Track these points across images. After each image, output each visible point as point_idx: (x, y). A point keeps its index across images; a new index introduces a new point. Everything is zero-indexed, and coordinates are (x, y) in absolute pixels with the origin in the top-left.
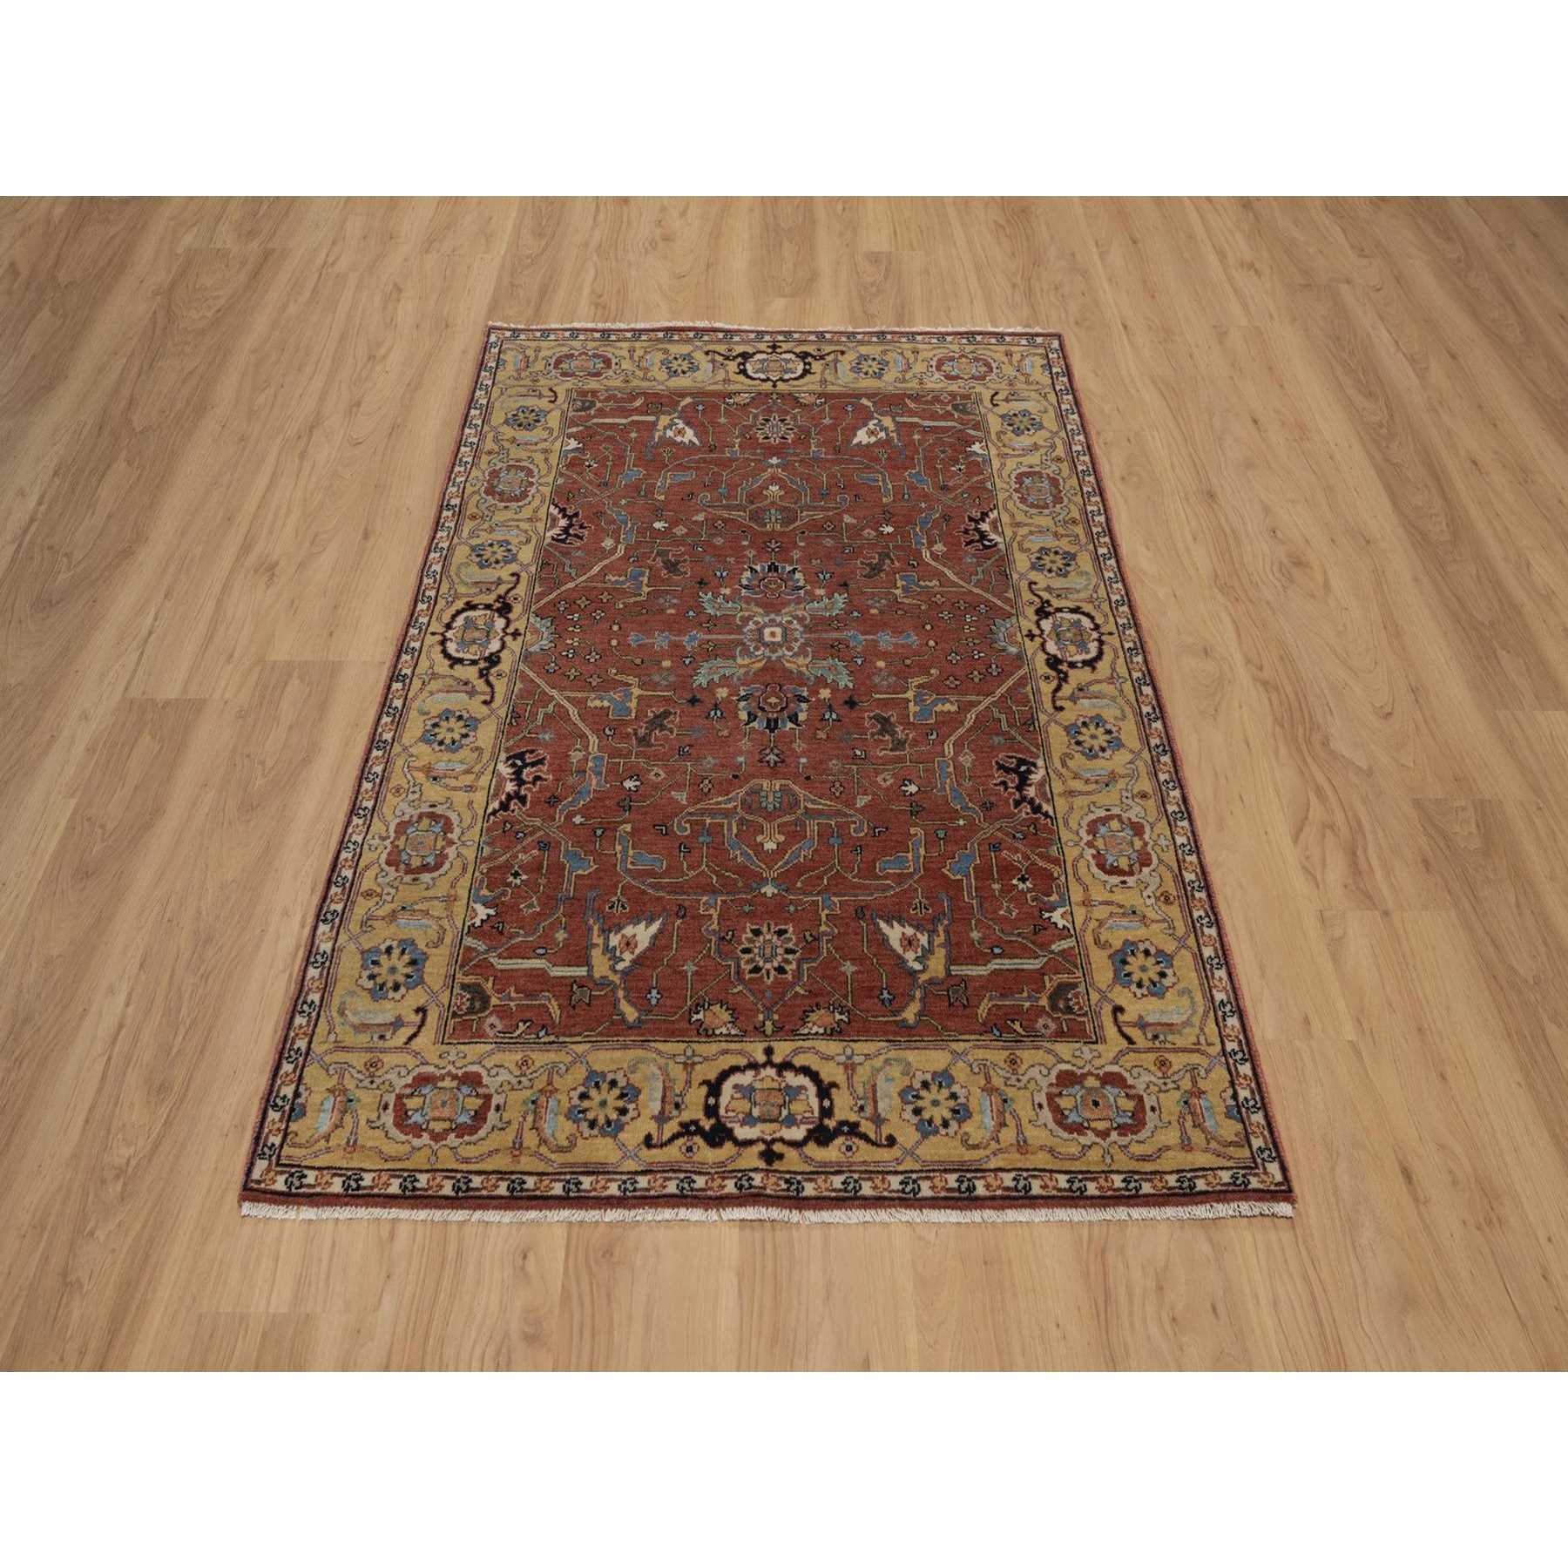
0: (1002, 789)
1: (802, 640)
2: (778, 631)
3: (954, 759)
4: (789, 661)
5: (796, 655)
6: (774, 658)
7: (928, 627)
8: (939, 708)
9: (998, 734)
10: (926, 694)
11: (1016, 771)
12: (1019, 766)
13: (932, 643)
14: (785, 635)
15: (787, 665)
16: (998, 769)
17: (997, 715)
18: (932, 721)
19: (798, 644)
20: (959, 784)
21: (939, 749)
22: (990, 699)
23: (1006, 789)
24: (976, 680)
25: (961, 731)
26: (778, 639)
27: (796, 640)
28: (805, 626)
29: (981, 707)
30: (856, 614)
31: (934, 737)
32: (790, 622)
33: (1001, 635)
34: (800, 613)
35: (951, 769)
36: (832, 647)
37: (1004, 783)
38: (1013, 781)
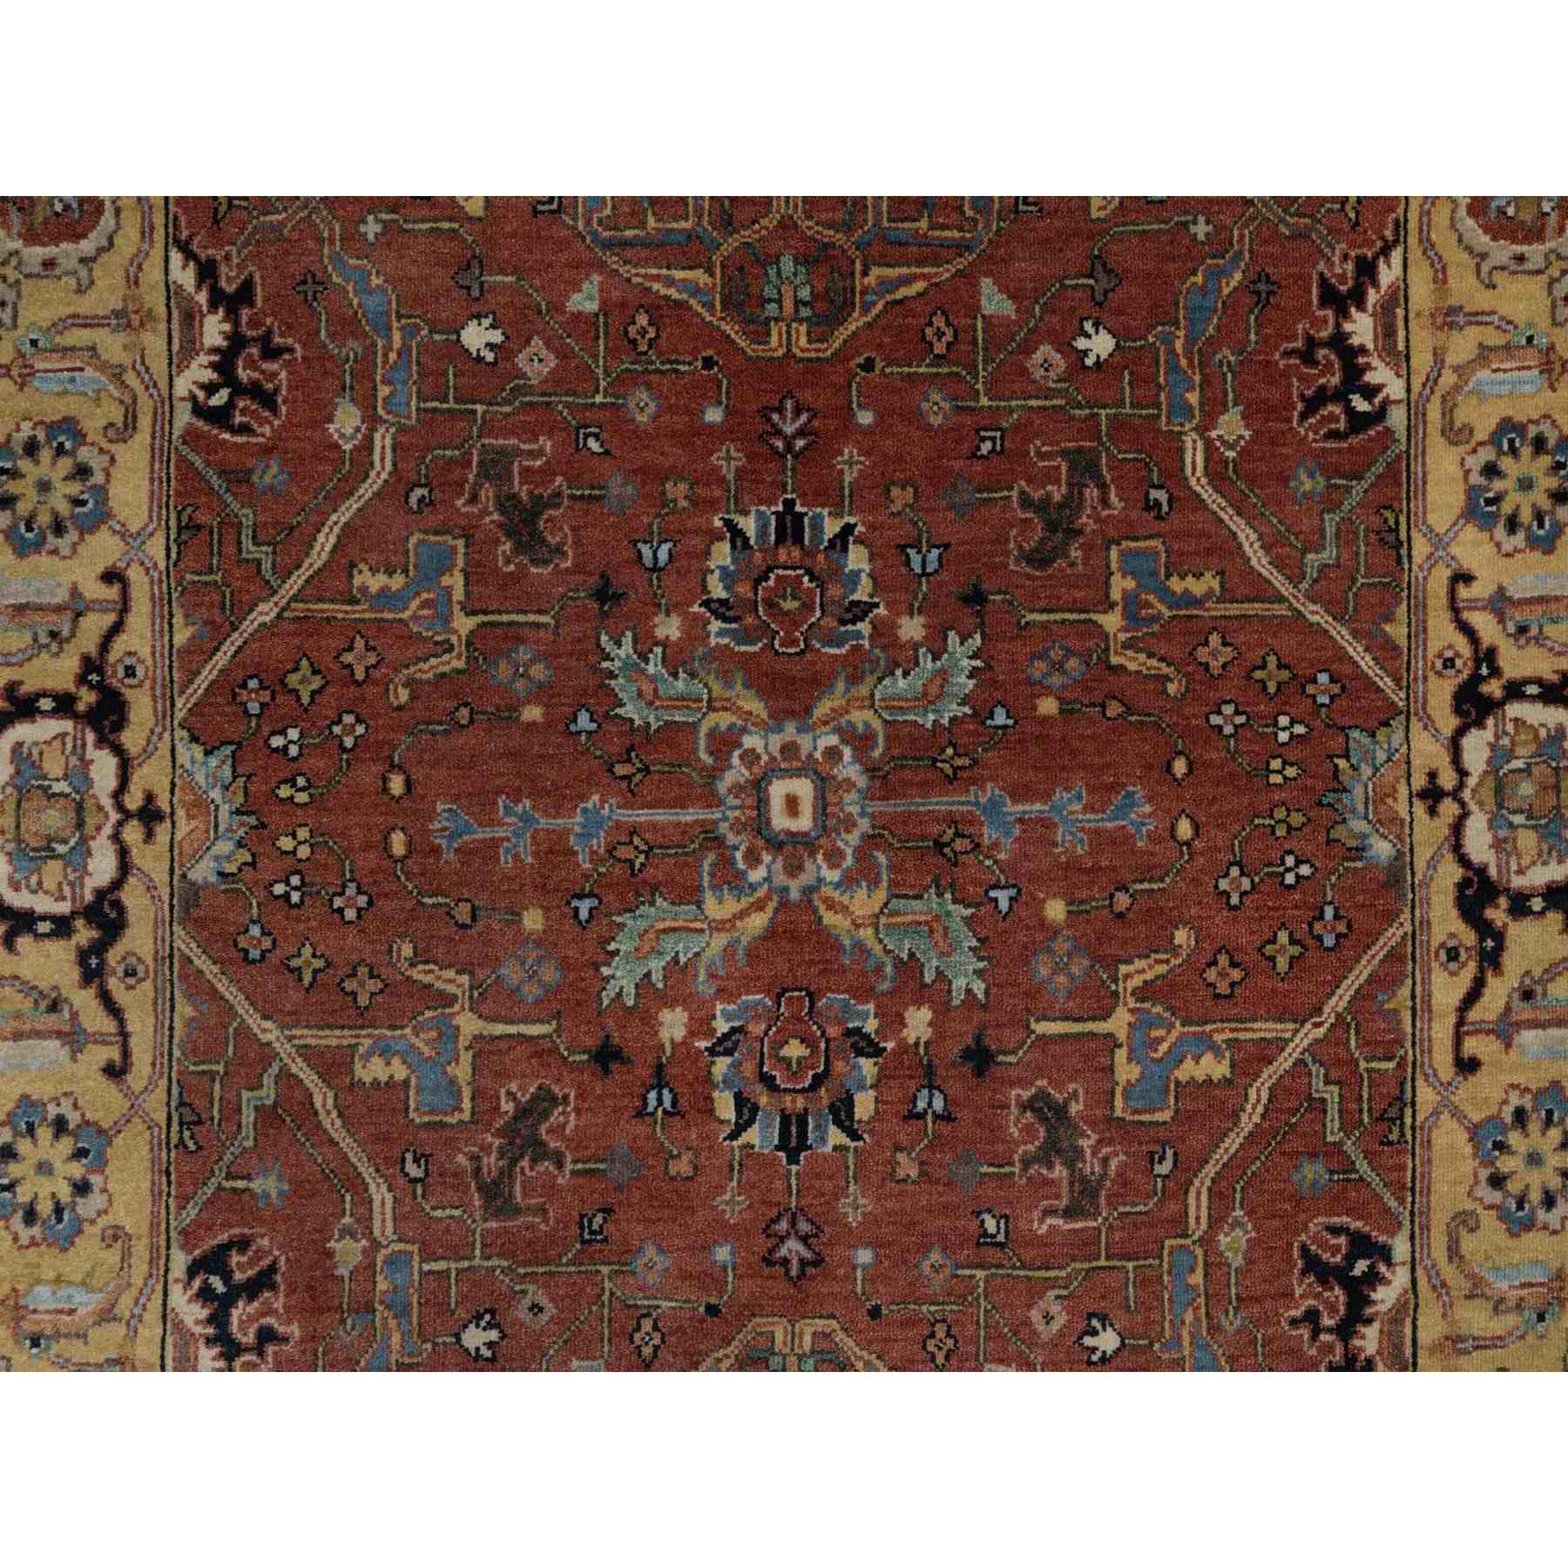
0: (1304, 1331)
1: (864, 825)
2: (804, 788)
3: (1207, 1241)
4: (831, 905)
5: (848, 882)
6: (795, 895)
7: (1180, 767)
8: (1189, 1070)
9: (1313, 1155)
10: (1158, 1022)
11: (1341, 1275)
12: (1351, 1259)
13: (1184, 829)
14: (822, 807)
15: (829, 918)
16: (1304, 1273)
17: (1320, 1088)
18: (1165, 1116)
19: (854, 838)
20: (1214, 1329)
21: (1173, 1207)
22: (1311, 1033)
23: (1314, 1336)
24: (1282, 964)
25: (1233, 1143)
26: (804, 823)
27: (850, 825)
28: (871, 770)
29: (1284, 1063)
30: (1000, 718)
31: (1164, 1168)
32: (833, 754)
33: (1358, 792)
34: (860, 718)
35: (1197, 1278)
36: (939, 846)
37: (1312, 1316)
38: (1333, 1309)
